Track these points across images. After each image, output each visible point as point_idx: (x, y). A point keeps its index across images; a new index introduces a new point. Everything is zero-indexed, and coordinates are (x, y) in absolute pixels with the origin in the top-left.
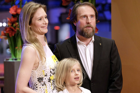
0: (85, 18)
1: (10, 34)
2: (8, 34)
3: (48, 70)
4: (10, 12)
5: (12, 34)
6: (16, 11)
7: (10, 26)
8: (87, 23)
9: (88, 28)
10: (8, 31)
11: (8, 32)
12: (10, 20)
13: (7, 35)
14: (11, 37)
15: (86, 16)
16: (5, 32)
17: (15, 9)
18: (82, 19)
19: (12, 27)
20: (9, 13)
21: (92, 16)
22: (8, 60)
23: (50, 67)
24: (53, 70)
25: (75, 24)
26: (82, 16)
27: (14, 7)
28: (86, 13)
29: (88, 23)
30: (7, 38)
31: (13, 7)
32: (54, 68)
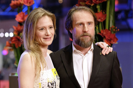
0: (82, 26)
1: (16, 44)
2: (14, 44)
3: (46, 83)
4: (16, 19)
5: (18, 44)
6: (23, 18)
7: (16, 36)
8: (83, 31)
9: (85, 37)
10: (14, 41)
11: (14, 43)
12: (17, 29)
13: (12, 46)
14: (17, 48)
15: (82, 24)
16: (11, 42)
17: (22, 15)
18: (78, 27)
19: (18, 37)
20: (16, 21)
21: (89, 23)
22: (14, 74)
23: (48, 80)
24: (52, 84)
25: (71, 31)
26: (78, 24)
27: (21, 14)
28: (83, 20)
29: (85, 32)
30: (12, 49)
31: (19, 14)
32: (53, 82)
